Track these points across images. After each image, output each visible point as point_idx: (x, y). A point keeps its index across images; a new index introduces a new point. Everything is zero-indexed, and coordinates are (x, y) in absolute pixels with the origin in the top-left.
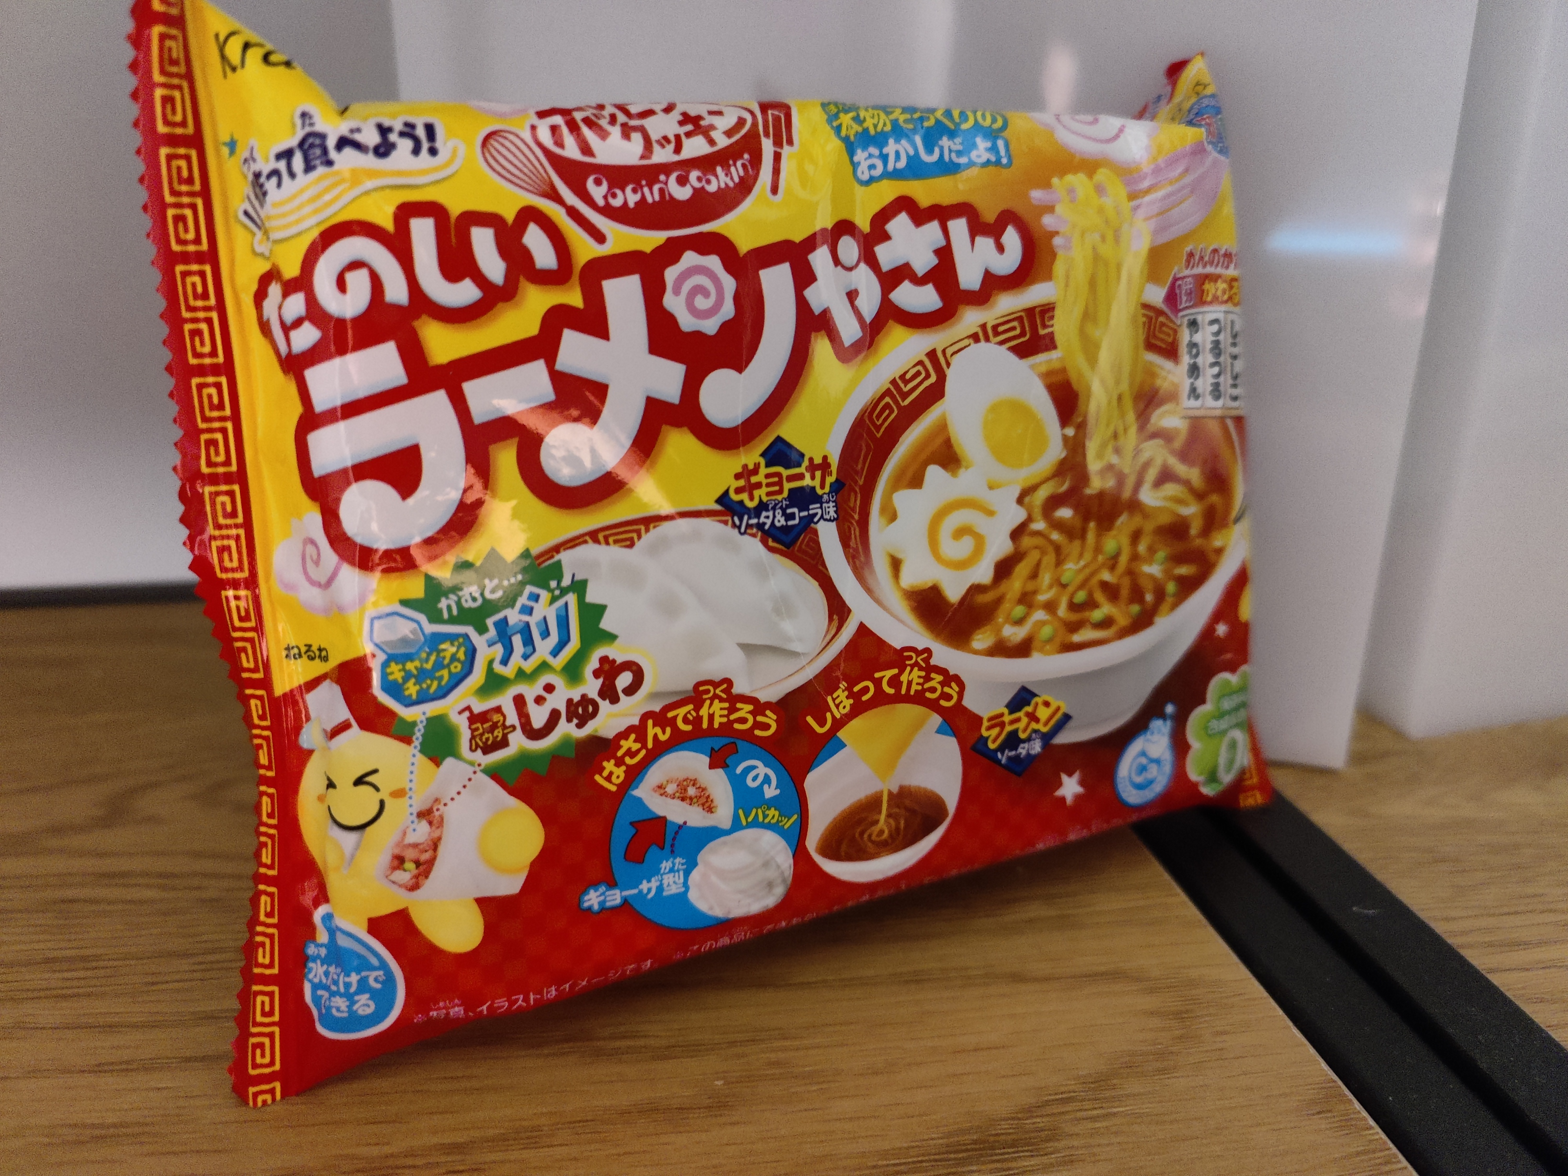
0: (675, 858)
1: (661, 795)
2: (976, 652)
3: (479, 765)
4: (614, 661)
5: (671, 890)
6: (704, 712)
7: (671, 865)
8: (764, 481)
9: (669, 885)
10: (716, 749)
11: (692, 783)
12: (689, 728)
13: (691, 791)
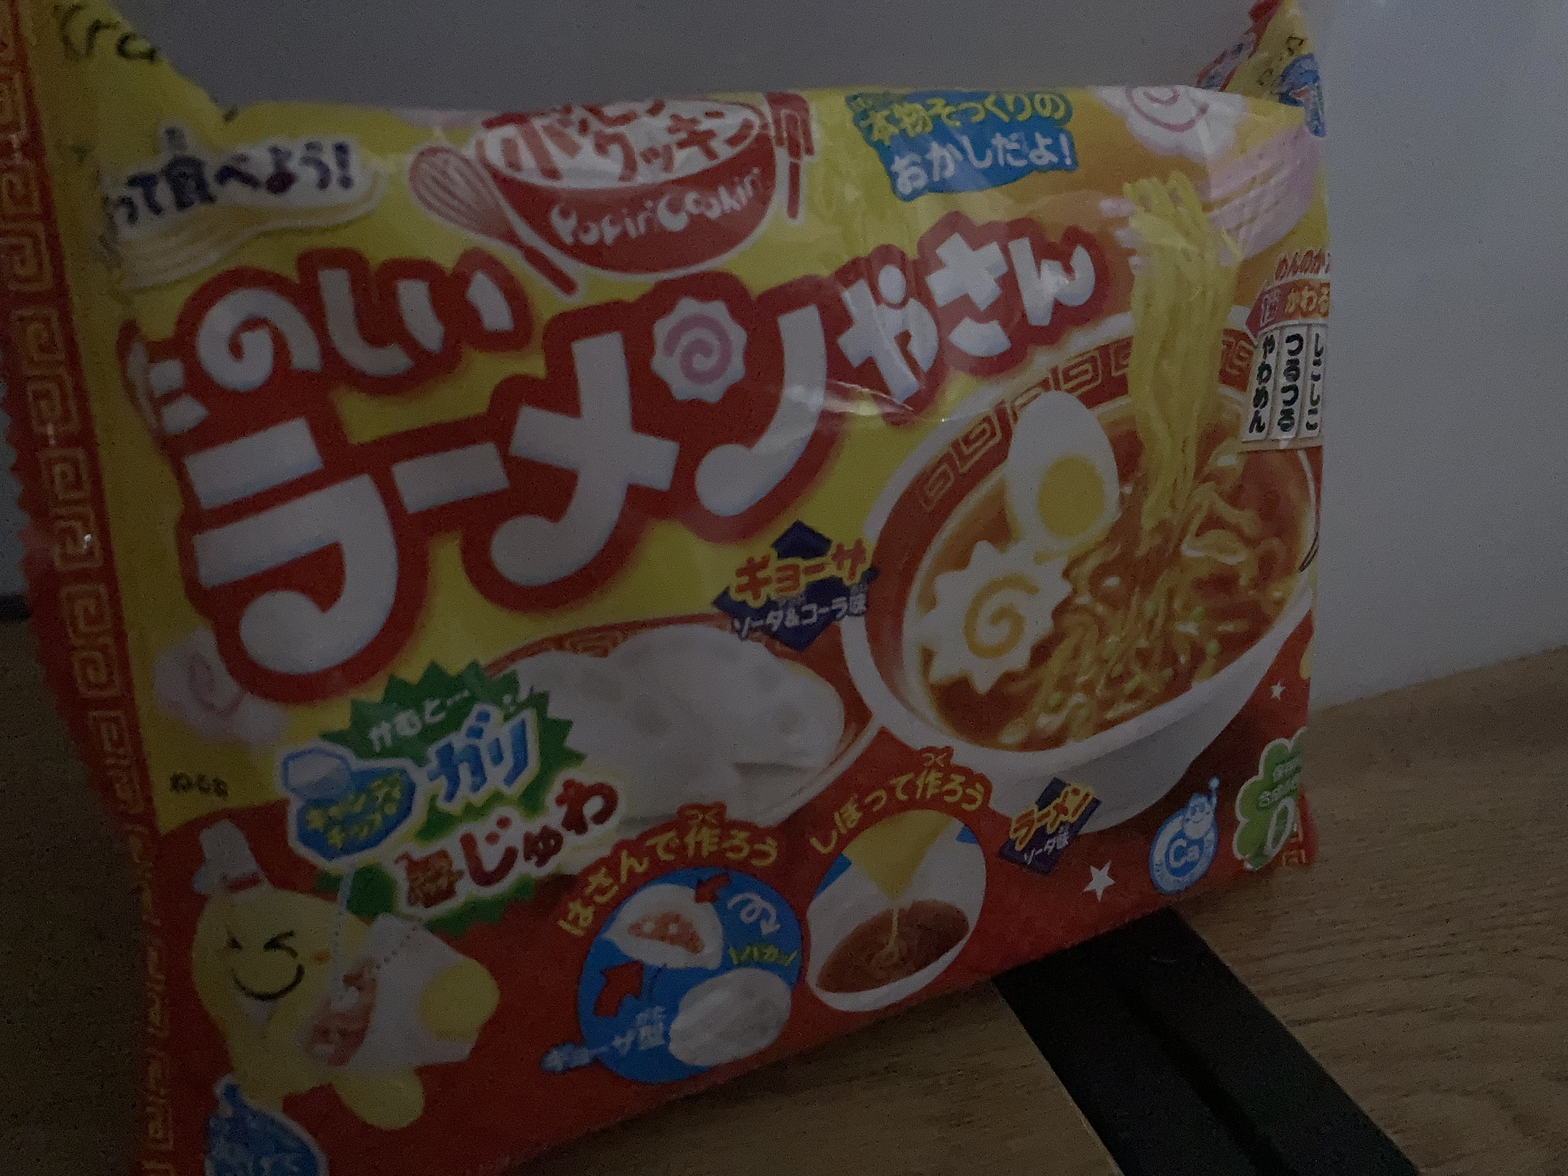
0: (653, 1008)
1: (638, 935)
2: (1006, 747)
3: (420, 919)
4: (581, 785)
5: (649, 1043)
6: (690, 839)
7: (649, 1016)
9: (646, 1038)
10: (704, 881)
11: (674, 919)
12: (671, 857)
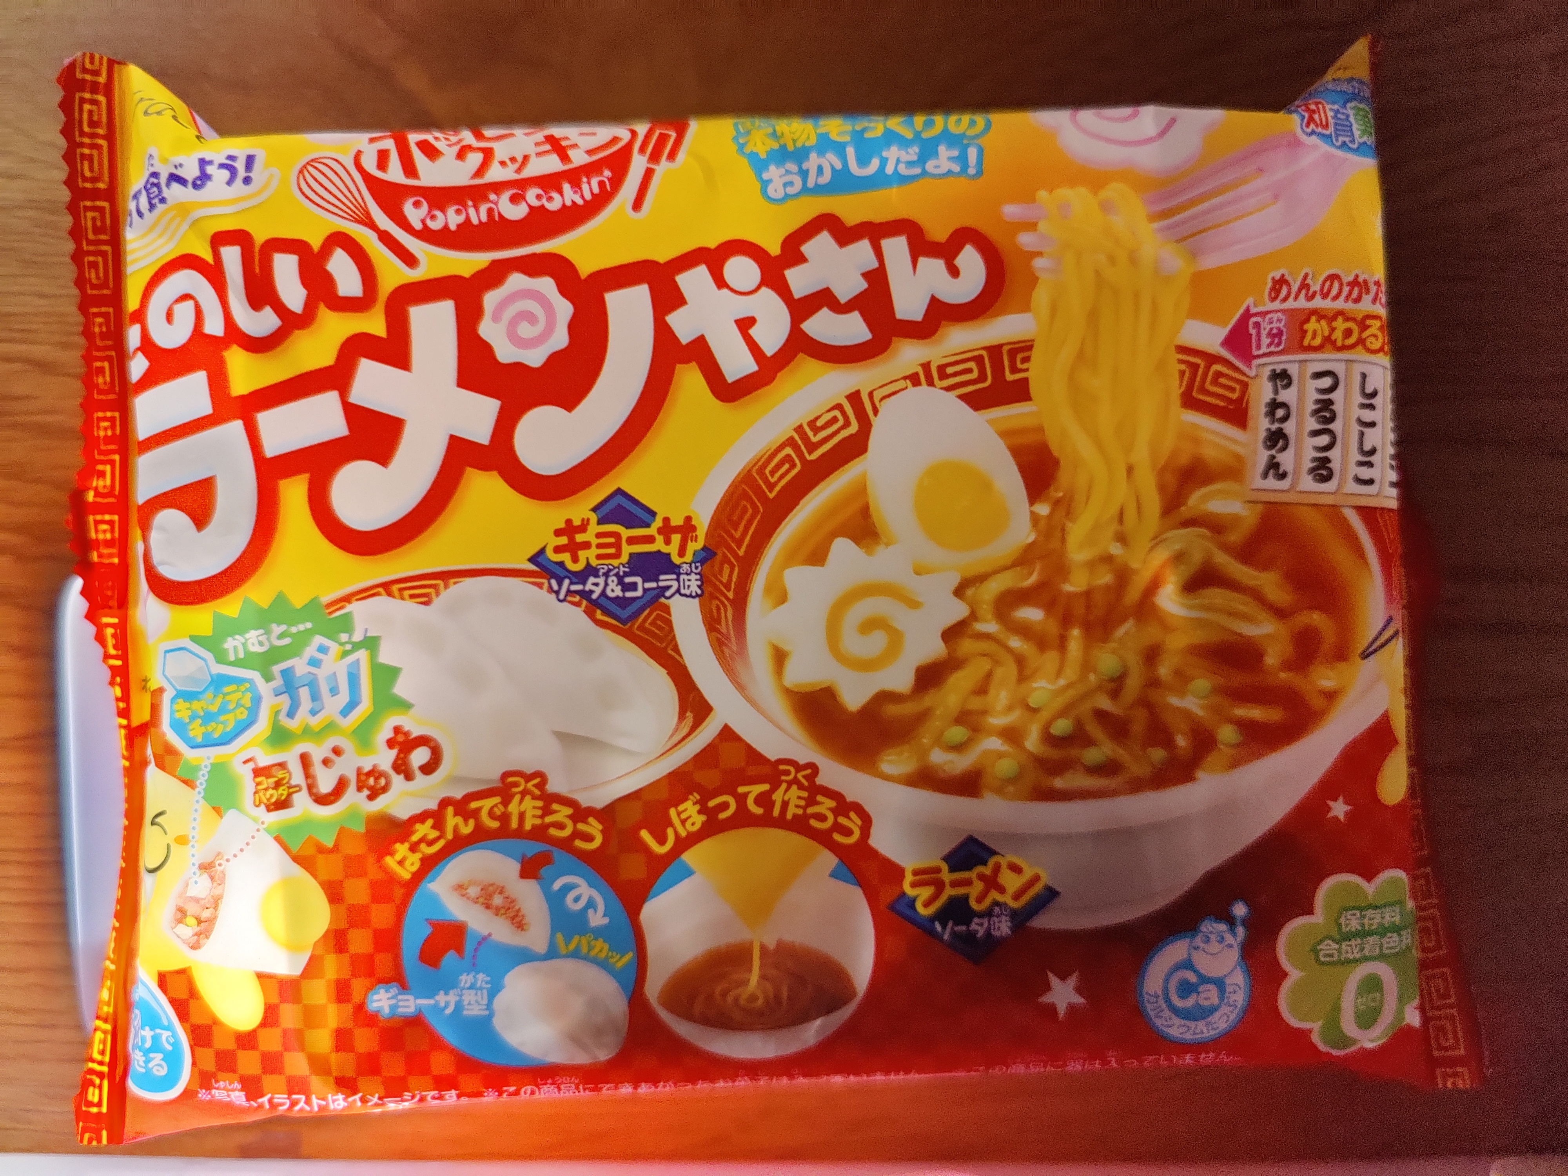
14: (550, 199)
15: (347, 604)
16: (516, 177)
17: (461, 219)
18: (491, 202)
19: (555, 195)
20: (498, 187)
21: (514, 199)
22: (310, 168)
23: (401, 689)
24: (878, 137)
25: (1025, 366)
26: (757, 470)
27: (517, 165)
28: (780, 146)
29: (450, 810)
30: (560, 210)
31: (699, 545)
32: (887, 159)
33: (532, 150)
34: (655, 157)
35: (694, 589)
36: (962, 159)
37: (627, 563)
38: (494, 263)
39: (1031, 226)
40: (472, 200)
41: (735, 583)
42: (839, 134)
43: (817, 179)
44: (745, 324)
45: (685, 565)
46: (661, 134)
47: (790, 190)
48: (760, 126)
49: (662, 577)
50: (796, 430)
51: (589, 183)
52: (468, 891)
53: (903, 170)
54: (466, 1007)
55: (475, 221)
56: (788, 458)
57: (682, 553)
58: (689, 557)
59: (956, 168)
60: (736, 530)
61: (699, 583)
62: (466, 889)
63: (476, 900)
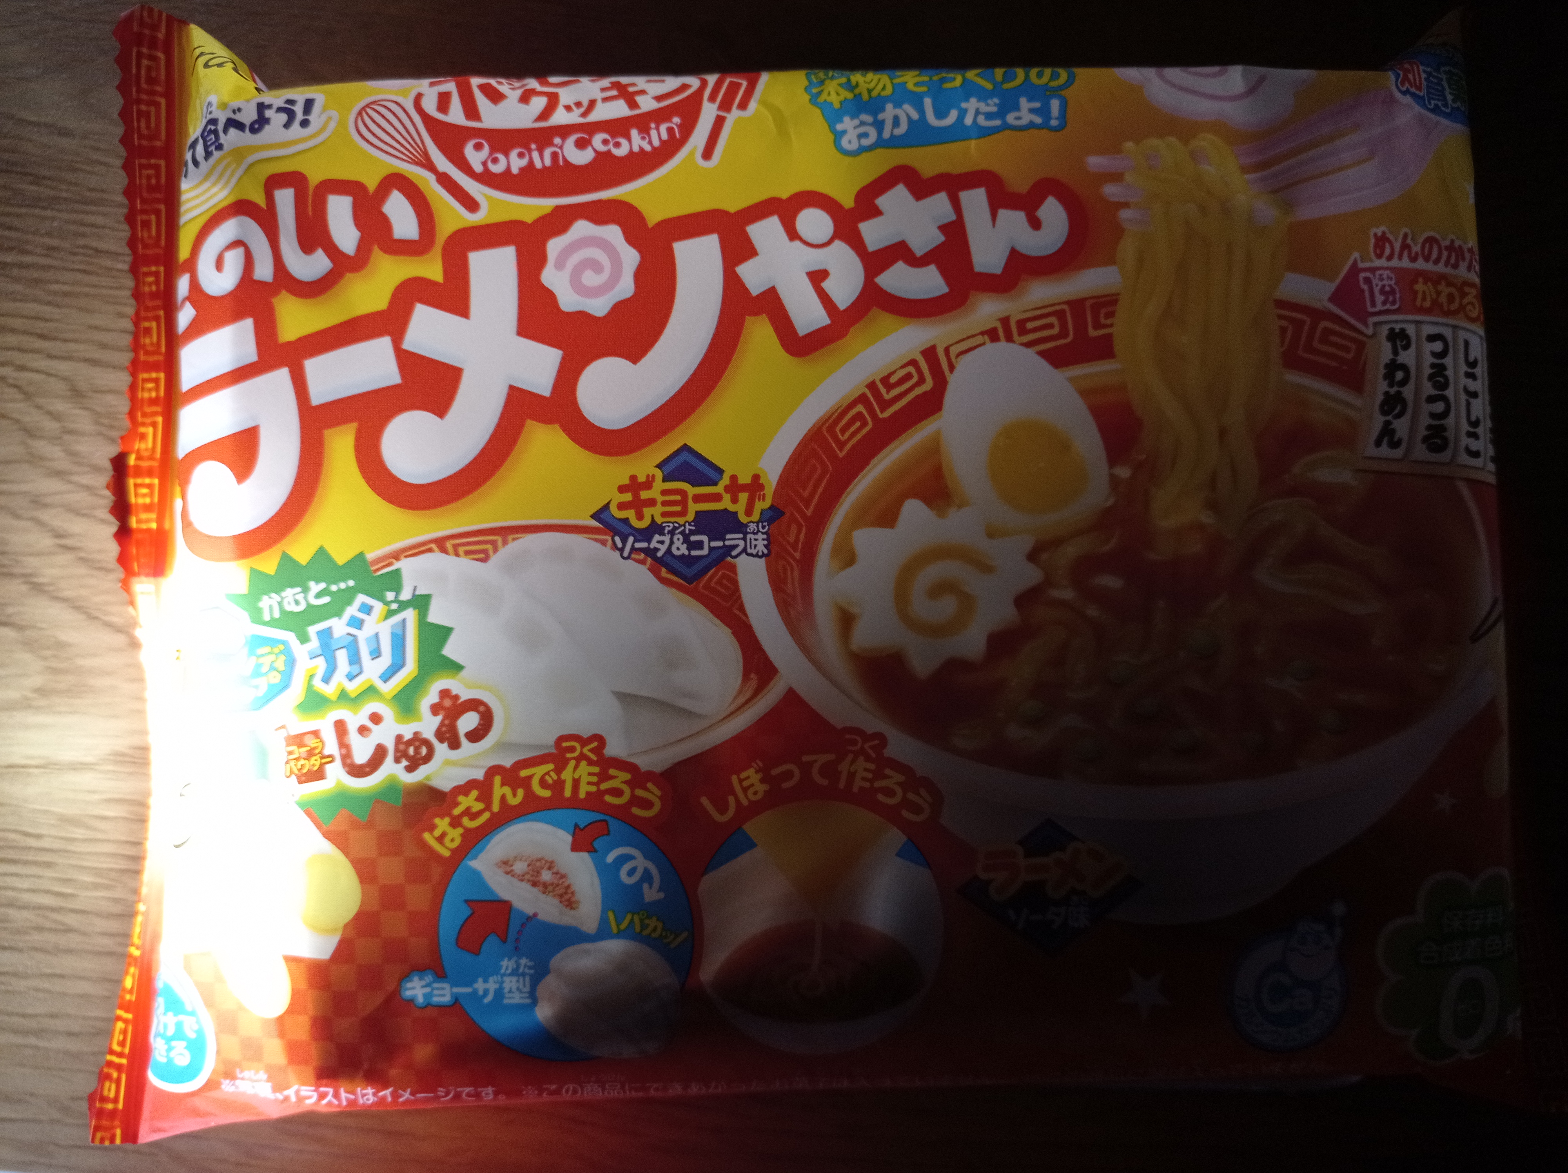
0: (520, 958)
1: (507, 873)
3: (294, 795)
4: (457, 697)
5: (513, 998)
6: (567, 775)
7: (515, 966)
8: (660, 499)
9: (510, 991)
10: (582, 826)
11: (548, 865)
12: (547, 793)
13: (546, 876)
14: (617, 145)
15: (394, 561)
16: (582, 120)
17: (524, 162)
18: (556, 146)
19: (623, 141)
20: (564, 131)
21: (581, 144)
22: (369, 111)
23: (449, 650)
24: (956, 88)
25: (1109, 321)
26: (828, 427)
27: (582, 110)
28: (855, 96)
29: (497, 780)
30: (626, 157)
31: (767, 504)
32: (966, 110)
33: (599, 96)
34: (726, 106)
35: (761, 548)
36: (1044, 111)
37: (691, 522)
38: (557, 208)
39: (1116, 177)
40: (536, 143)
41: (802, 544)
42: (916, 85)
43: (892, 130)
44: (817, 277)
45: (752, 524)
46: (731, 82)
47: (866, 142)
48: (833, 76)
49: (728, 536)
50: (868, 386)
51: (657, 129)
52: (514, 868)
53: (981, 120)
54: (507, 995)
55: (538, 165)
56: (860, 414)
57: (749, 512)
58: (756, 516)
59: (1038, 120)
60: (804, 489)
61: (766, 542)
62: (511, 866)
63: (521, 878)
